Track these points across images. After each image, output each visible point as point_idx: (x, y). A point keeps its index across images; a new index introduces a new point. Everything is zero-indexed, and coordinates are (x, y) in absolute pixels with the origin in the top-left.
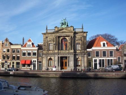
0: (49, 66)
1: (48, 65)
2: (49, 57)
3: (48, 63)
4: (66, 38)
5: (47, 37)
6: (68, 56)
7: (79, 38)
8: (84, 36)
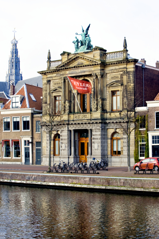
0: (54, 154)
1: (52, 153)
2: (55, 133)
3: (52, 146)
4: (88, 81)
5: (49, 81)
6: (88, 127)
7: (117, 77)
8: (128, 70)
